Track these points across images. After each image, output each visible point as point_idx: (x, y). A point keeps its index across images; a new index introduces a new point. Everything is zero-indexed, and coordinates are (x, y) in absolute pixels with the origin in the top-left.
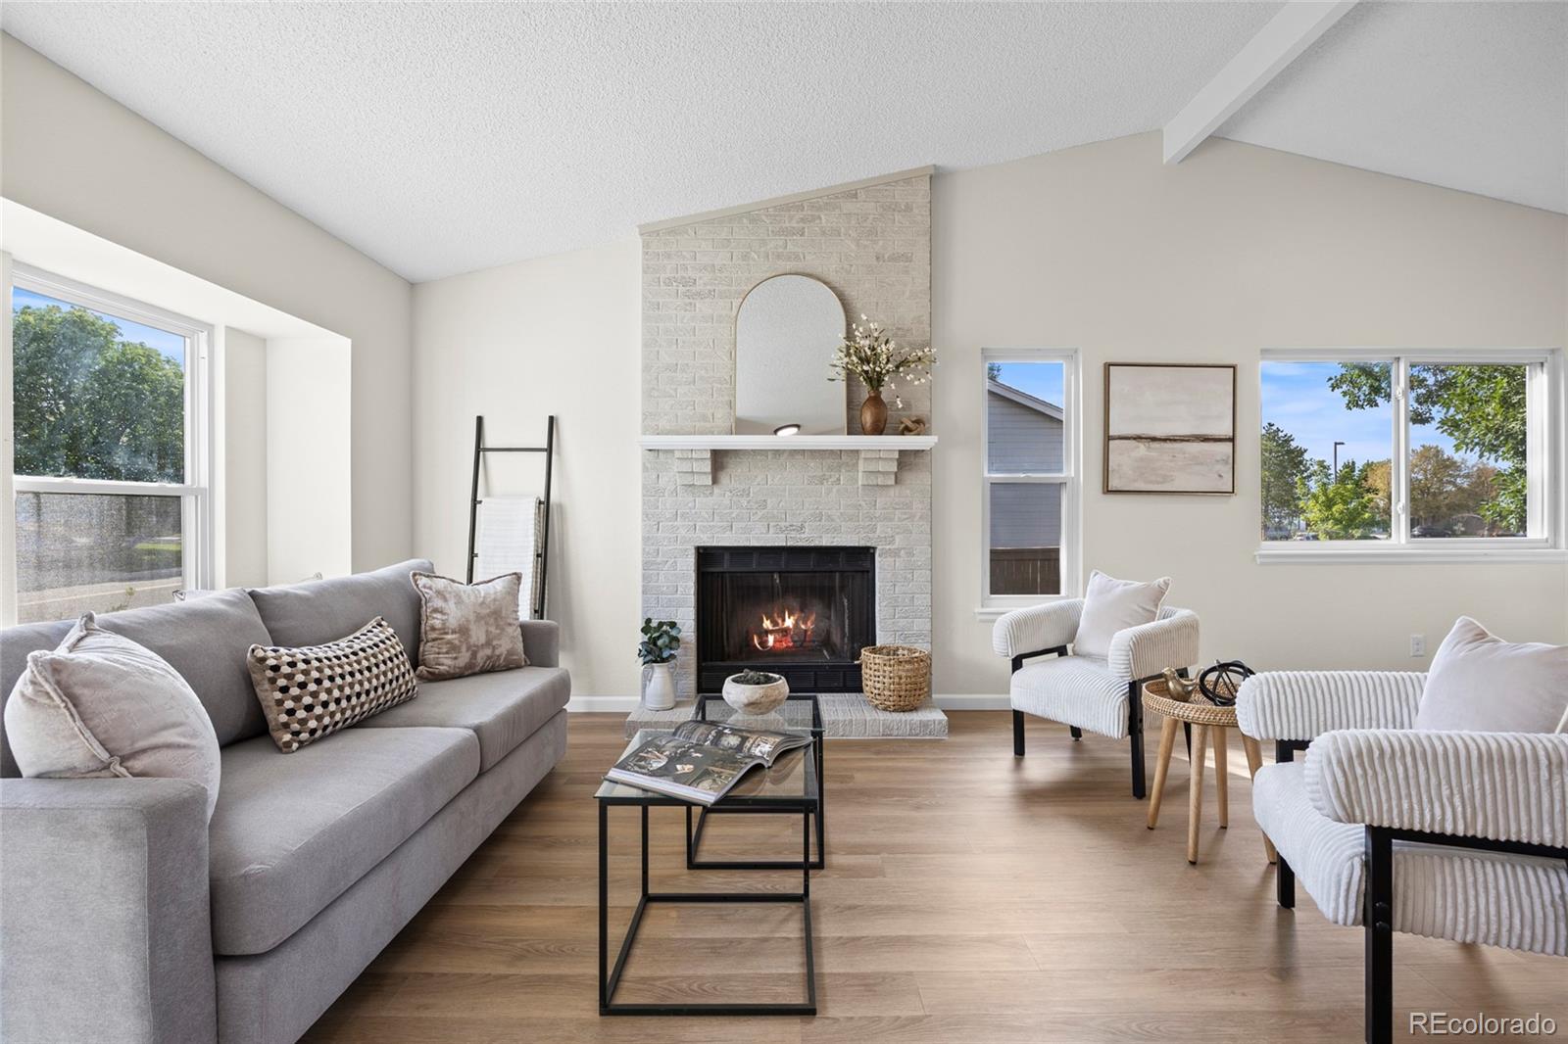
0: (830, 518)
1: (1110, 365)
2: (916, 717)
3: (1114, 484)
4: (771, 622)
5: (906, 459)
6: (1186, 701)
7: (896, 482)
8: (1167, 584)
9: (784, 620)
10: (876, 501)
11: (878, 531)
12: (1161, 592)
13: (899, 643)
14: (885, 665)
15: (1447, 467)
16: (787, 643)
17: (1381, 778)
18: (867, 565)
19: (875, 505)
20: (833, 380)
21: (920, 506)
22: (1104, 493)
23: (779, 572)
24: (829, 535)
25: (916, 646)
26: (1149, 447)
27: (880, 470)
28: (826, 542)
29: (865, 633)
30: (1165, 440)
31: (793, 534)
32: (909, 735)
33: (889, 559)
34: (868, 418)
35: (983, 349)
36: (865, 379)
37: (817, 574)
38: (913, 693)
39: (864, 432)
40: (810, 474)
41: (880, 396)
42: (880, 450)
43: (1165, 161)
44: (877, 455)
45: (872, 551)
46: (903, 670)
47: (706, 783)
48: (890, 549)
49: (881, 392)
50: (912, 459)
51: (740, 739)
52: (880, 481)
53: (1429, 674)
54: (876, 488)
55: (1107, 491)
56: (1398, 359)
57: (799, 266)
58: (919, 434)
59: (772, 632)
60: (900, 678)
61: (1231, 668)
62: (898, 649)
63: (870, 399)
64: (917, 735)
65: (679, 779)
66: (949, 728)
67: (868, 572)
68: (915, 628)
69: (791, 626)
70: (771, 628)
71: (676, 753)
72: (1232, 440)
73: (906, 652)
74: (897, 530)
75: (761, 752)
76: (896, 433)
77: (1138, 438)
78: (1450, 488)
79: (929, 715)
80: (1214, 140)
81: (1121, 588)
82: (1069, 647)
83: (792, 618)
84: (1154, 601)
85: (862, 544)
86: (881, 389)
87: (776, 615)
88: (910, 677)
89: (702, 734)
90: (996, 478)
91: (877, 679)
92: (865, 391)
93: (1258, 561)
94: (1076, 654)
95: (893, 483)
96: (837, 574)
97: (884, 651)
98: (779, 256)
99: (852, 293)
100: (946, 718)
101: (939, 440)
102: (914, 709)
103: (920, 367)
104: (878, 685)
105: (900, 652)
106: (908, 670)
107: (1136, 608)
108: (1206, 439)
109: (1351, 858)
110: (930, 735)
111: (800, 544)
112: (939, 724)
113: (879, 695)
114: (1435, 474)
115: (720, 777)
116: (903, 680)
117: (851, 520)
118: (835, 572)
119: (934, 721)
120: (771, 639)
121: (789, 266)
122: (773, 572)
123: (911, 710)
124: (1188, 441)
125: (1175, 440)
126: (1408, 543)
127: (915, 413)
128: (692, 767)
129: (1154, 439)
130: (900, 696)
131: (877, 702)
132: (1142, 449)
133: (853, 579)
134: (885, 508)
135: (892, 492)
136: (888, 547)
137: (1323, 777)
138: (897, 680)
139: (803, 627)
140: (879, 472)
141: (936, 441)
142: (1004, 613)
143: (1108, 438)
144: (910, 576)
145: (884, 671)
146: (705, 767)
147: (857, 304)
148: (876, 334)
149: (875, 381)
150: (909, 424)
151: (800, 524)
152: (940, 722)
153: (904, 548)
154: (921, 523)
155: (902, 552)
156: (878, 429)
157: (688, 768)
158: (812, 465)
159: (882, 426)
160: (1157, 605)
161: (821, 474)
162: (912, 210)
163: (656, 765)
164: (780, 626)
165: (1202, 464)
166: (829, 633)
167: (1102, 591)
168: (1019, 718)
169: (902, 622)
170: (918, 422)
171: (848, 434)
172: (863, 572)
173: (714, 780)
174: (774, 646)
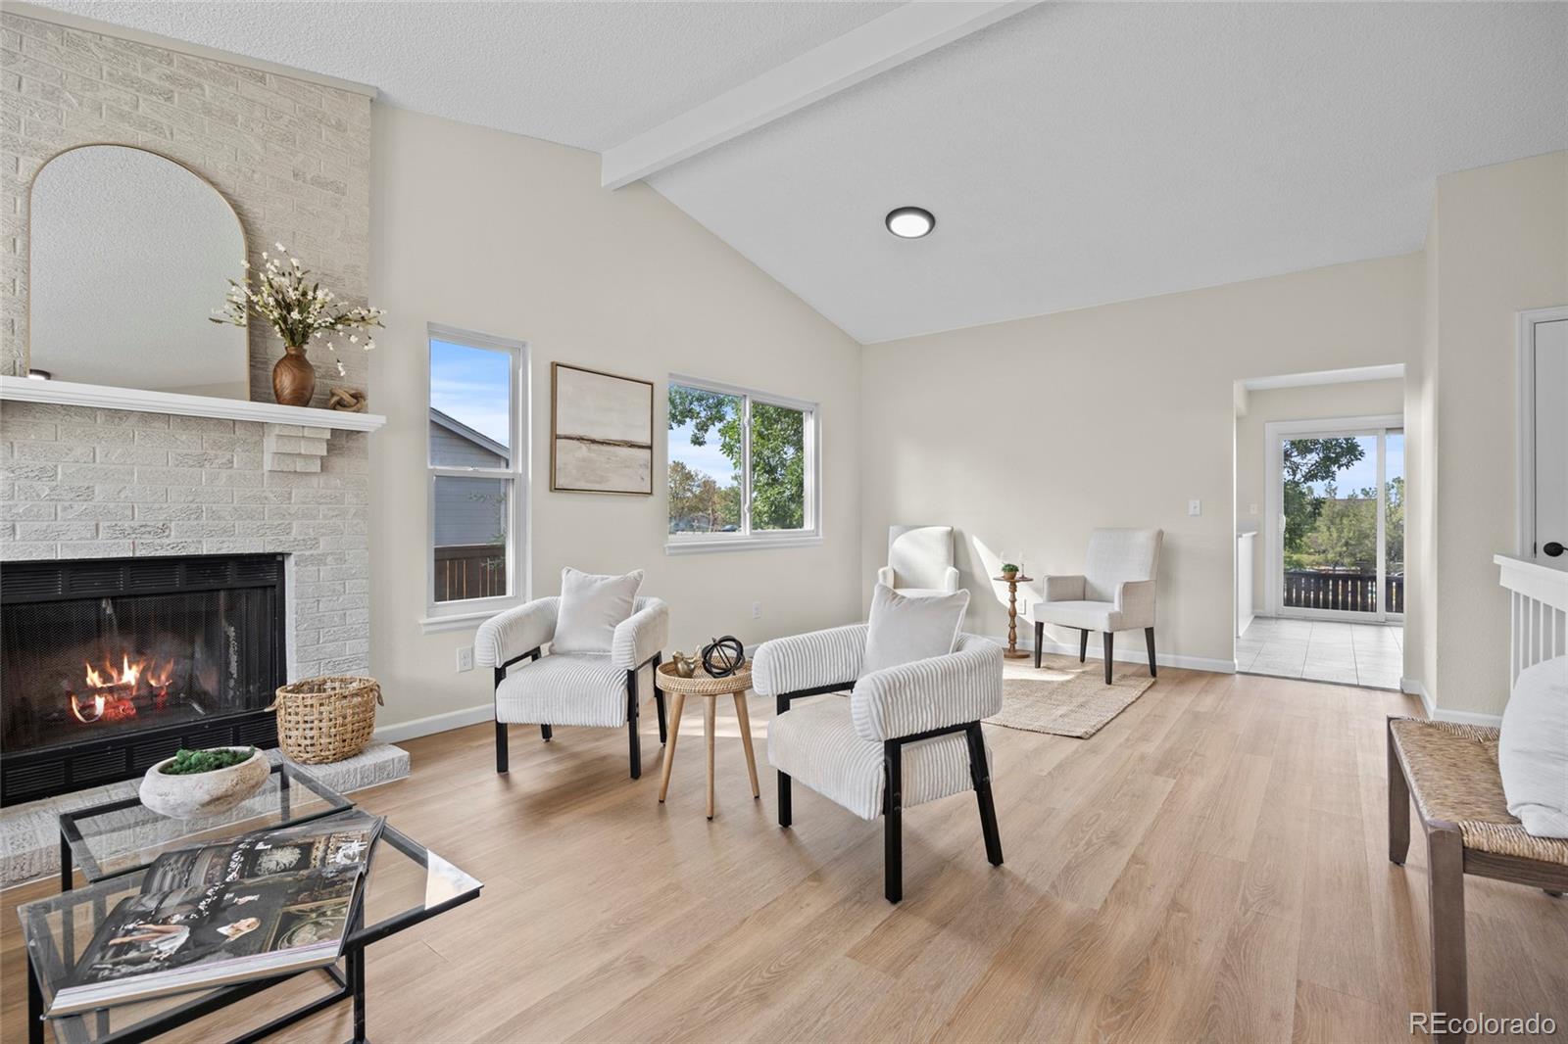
0: (215, 516)
1: (557, 365)
2: (367, 760)
3: (561, 482)
4: (100, 676)
5: (339, 440)
6: (691, 677)
7: (322, 470)
8: (641, 576)
9: (121, 672)
10: (290, 493)
11: (294, 531)
12: (636, 583)
13: (325, 674)
14: (321, 705)
15: (688, 479)
16: (128, 708)
17: (900, 702)
18: (272, 578)
19: (290, 498)
20: (221, 322)
21: (355, 500)
22: (551, 490)
23: (113, 598)
24: (215, 539)
25: (348, 675)
26: (589, 449)
27: (303, 452)
28: (207, 548)
29: (269, 668)
30: (602, 443)
31: (147, 539)
32: (360, 786)
33: (310, 568)
34: (286, 382)
35: (429, 323)
36: (282, 330)
37: (186, 596)
38: (361, 731)
39: (279, 400)
40: (178, 451)
41: (303, 356)
42: (303, 427)
43: (603, 185)
44: (298, 432)
45: (279, 558)
46: (349, 707)
47: (306, 933)
48: (312, 555)
49: (305, 351)
50: (344, 442)
51: (297, 851)
52: (299, 466)
53: (870, 624)
54: (291, 476)
55: (554, 488)
56: (745, 396)
57: (165, 145)
58: (358, 411)
59: (99, 691)
60: (345, 718)
61: (725, 643)
62: (325, 682)
63: (288, 357)
64: (371, 783)
65: (239, 948)
66: (412, 761)
67: (274, 587)
68: (347, 653)
69: (133, 683)
70: (99, 685)
71: (199, 912)
72: (650, 447)
73: (337, 685)
74: (323, 530)
75: (346, 856)
76: (324, 404)
77: (581, 439)
78: (689, 494)
79: (381, 754)
80: (642, 183)
81: (599, 583)
82: (545, 649)
83: (134, 668)
84: (631, 592)
85: (269, 549)
86: (305, 347)
87: (108, 664)
88: (358, 714)
89: (212, 867)
90: (440, 470)
91: (309, 725)
92: (278, 346)
93: (667, 552)
94: (552, 653)
95: (319, 470)
96: (222, 594)
97: (305, 688)
98: (122, 116)
99: (255, 208)
100: (406, 753)
101: (388, 419)
102: (358, 752)
103: (361, 329)
104: (309, 733)
105: (329, 685)
106: (355, 706)
107: (617, 600)
108: (632, 445)
109: (877, 767)
110: (388, 778)
111: (159, 554)
112: (400, 761)
113: (312, 745)
114: (681, 484)
115: (324, 914)
116: (349, 719)
117: (252, 518)
118: (219, 590)
119: (393, 760)
120: (99, 703)
121: (143, 137)
122: (100, 599)
123: (355, 755)
124: (619, 445)
125: (609, 444)
126: (751, 534)
127: (356, 384)
128: (252, 920)
129: (593, 441)
130: (344, 741)
131: (309, 755)
132: (584, 450)
133: (247, 598)
134: (304, 503)
135: (314, 481)
136: (307, 553)
137: (871, 711)
138: (340, 721)
139: (153, 683)
140: (300, 454)
141: (384, 422)
142: (491, 617)
143: (555, 437)
144: (339, 588)
145: (321, 713)
146: (280, 911)
147: (264, 226)
148: (299, 274)
149: (297, 335)
150: (347, 398)
151: (160, 525)
152: (400, 760)
153: (331, 553)
154: (355, 522)
155: (330, 558)
156: (301, 398)
157: (247, 925)
158: (184, 437)
159: (308, 397)
160: (633, 597)
161: (199, 451)
162: (345, 130)
163: (168, 947)
164: (116, 682)
165: (629, 467)
166: (191, 679)
167: (580, 587)
168: (501, 730)
169: (330, 647)
170: (358, 397)
171: (253, 399)
172: (265, 587)
173: (317, 924)
174: (104, 714)
